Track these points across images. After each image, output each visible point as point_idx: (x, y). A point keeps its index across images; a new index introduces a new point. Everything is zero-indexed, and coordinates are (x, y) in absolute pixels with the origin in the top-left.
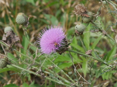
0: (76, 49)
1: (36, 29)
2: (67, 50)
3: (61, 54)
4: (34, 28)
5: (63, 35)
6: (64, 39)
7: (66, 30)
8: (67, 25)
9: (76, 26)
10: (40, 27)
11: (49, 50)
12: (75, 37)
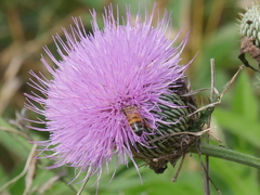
0: (250, 147)
1: (30, 34)
2: (194, 146)
3: (160, 170)
4: (16, 27)
5: (171, 66)
6: (179, 88)
7: (197, 41)
8: (200, 12)
9: (246, 17)
10: (50, 26)
11: (96, 147)
12: (244, 77)
